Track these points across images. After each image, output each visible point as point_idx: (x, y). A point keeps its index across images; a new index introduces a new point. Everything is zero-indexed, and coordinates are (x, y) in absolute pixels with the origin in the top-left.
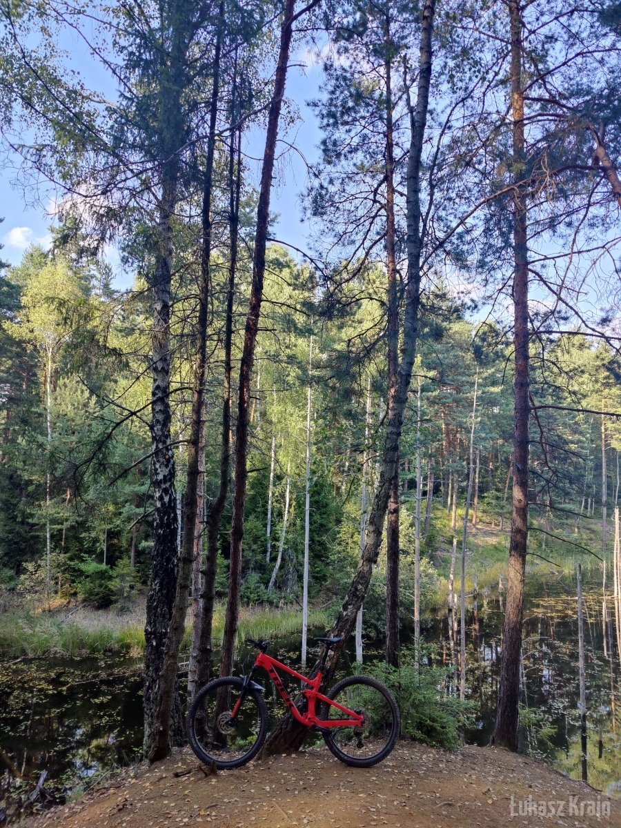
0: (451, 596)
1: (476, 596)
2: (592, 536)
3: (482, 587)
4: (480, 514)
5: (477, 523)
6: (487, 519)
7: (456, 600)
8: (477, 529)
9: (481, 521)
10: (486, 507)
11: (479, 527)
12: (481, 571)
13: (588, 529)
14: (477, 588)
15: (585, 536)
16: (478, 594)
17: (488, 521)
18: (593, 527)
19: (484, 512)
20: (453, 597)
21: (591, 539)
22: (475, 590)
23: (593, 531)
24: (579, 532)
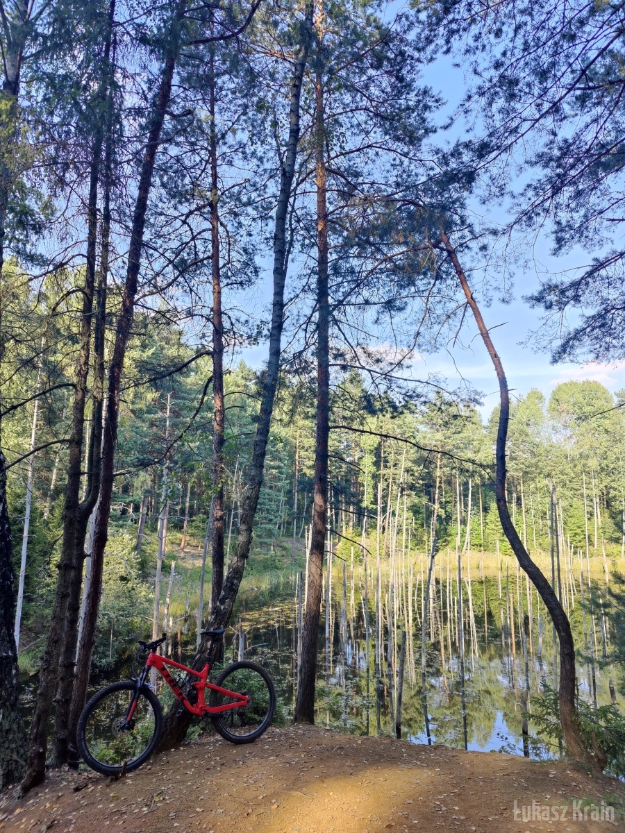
0: (166, 621)
1: (188, 618)
2: (284, 552)
3: (193, 609)
4: (188, 538)
5: (184, 547)
6: (194, 542)
7: (171, 623)
8: (186, 553)
9: (188, 544)
10: (194, 531)
11: (186, 550)
12: (191, 593)
13: (281, 547)
14: (189, 610)
15: (278, 554)
16: (190, 616)
17: (195, 544)
18: (284, 544)
19: (192, 535)
20: (168, 621)
21: (283, 556)
22: (187, 612)
23: (284, 549)
24: (274, 550)
